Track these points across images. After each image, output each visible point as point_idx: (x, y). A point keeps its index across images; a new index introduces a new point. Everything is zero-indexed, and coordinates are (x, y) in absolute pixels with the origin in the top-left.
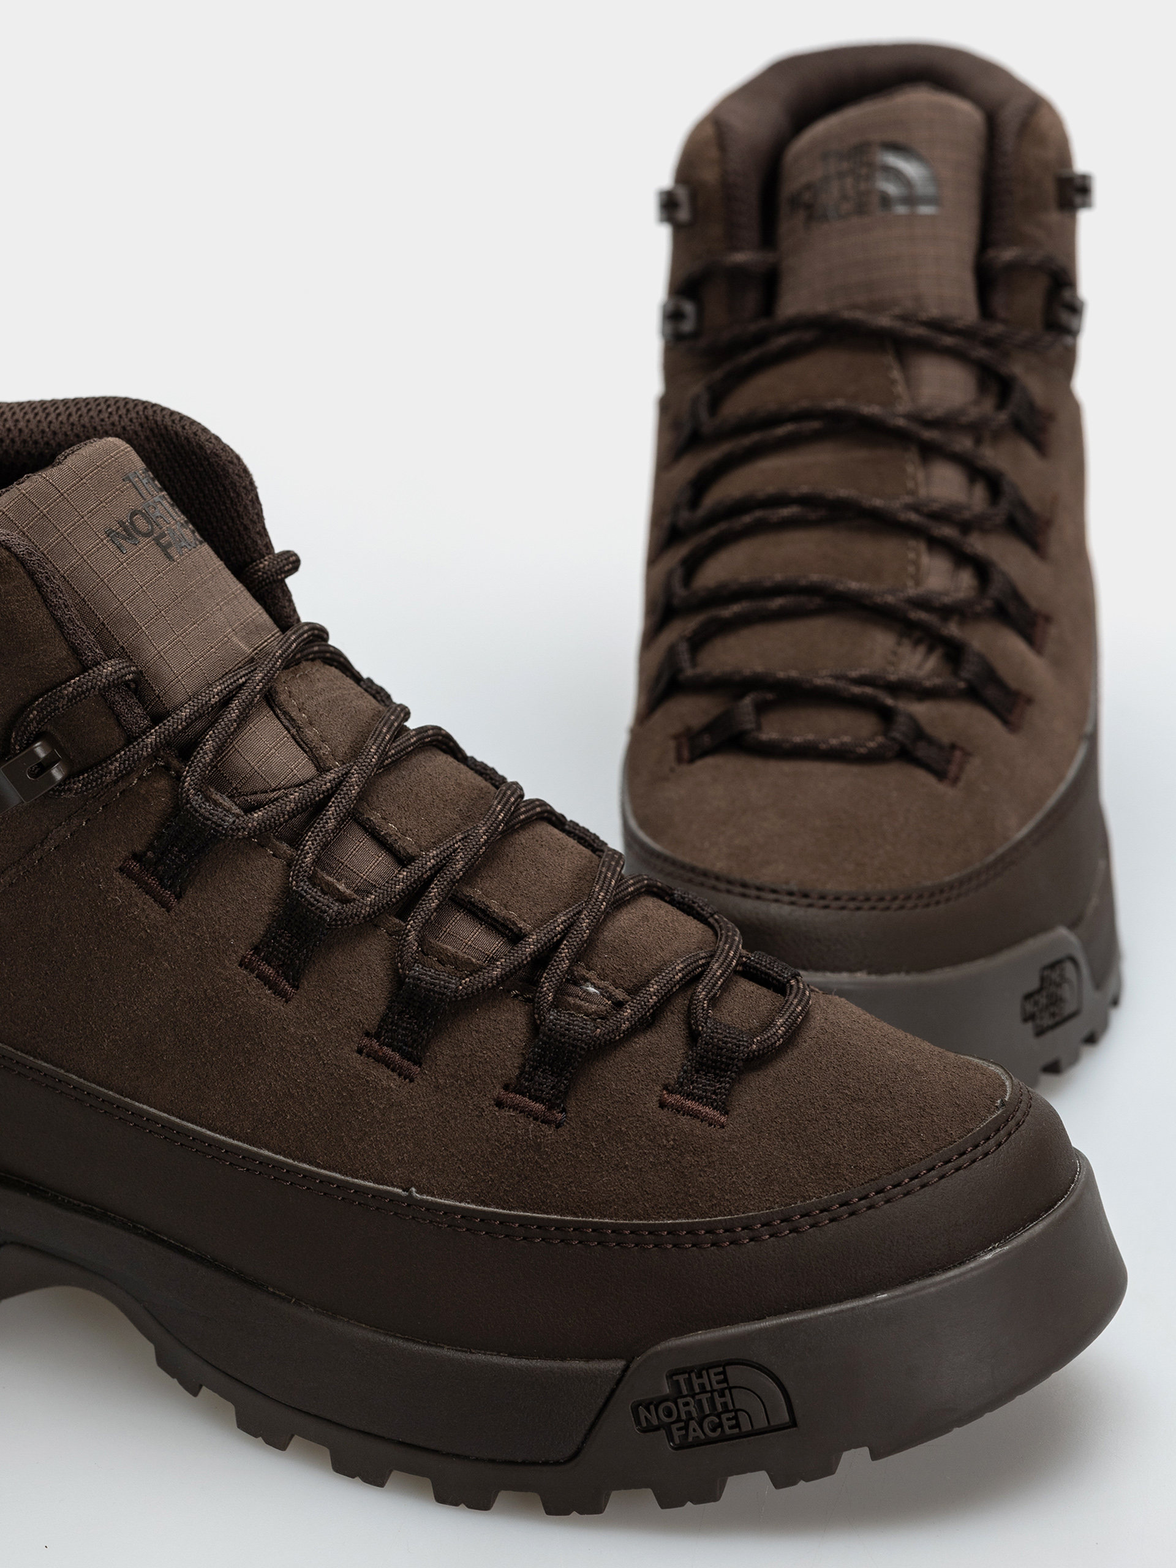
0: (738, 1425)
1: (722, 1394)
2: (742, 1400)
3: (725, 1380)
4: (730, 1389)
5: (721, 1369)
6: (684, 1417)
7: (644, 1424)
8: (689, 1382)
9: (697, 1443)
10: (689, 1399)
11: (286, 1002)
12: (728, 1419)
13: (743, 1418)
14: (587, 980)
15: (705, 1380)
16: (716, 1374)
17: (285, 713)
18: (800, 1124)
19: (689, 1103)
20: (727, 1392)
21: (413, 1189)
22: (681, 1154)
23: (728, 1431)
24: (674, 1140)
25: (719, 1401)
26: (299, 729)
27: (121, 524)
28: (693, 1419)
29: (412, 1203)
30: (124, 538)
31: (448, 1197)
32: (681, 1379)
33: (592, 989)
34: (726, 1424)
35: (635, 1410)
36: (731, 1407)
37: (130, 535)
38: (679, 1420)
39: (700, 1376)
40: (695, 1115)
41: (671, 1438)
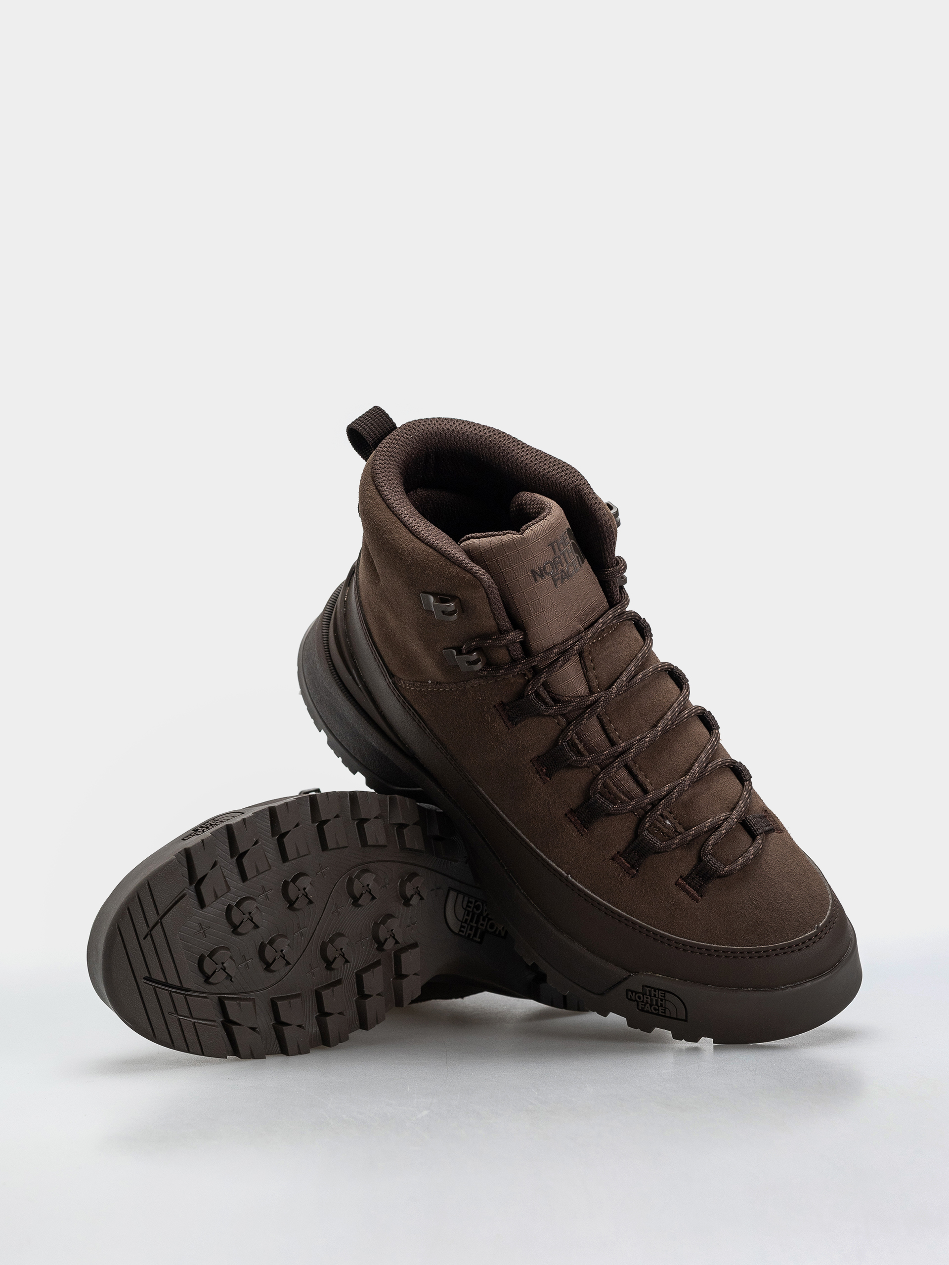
0: (665, 1013)
1: (662, 1000)
2: (668, 1005)
3: (664, 997)
4: (665, 1000)
5: (664, 992)
6: (645, 1002)
7: (629, 997)
8: (650, 991)
9: (647, 1012)
10: (649, 997)
11: (544, 783)
12: (662, 1009)
13: (667, 1011)
14: (667, 818)
15: (657, 993)
16: (661, 993)
17: (584, 662)
18: (729, 912)
19: (687, 886)
20: (664, 1000)
21: (569, 875)
22: (676, 909)
23: (660, 1013)
24: (675, 902)
25: (660, 1002)
26: (587, 671)
27: (540, 569)
28: (648, 1003)
29: (567, 879)
30: (539, 575)
31: (582, 884)
32: (648, 989)
33: (668, 823)
34: (660, 1010)
35: (627, 991)
36: (664, 1006)
37: (542, 574)
38: (643, 1002)
39: (655, 991)
40: (688, 893)
41: (638, 1005)
